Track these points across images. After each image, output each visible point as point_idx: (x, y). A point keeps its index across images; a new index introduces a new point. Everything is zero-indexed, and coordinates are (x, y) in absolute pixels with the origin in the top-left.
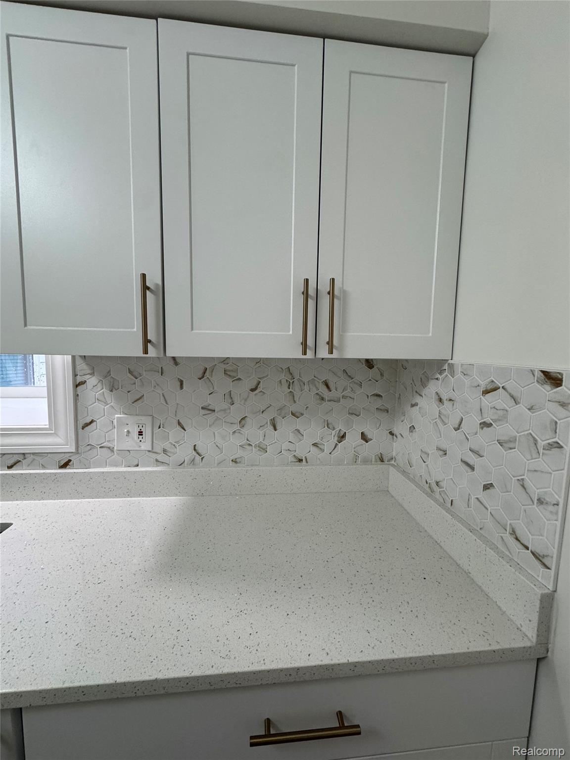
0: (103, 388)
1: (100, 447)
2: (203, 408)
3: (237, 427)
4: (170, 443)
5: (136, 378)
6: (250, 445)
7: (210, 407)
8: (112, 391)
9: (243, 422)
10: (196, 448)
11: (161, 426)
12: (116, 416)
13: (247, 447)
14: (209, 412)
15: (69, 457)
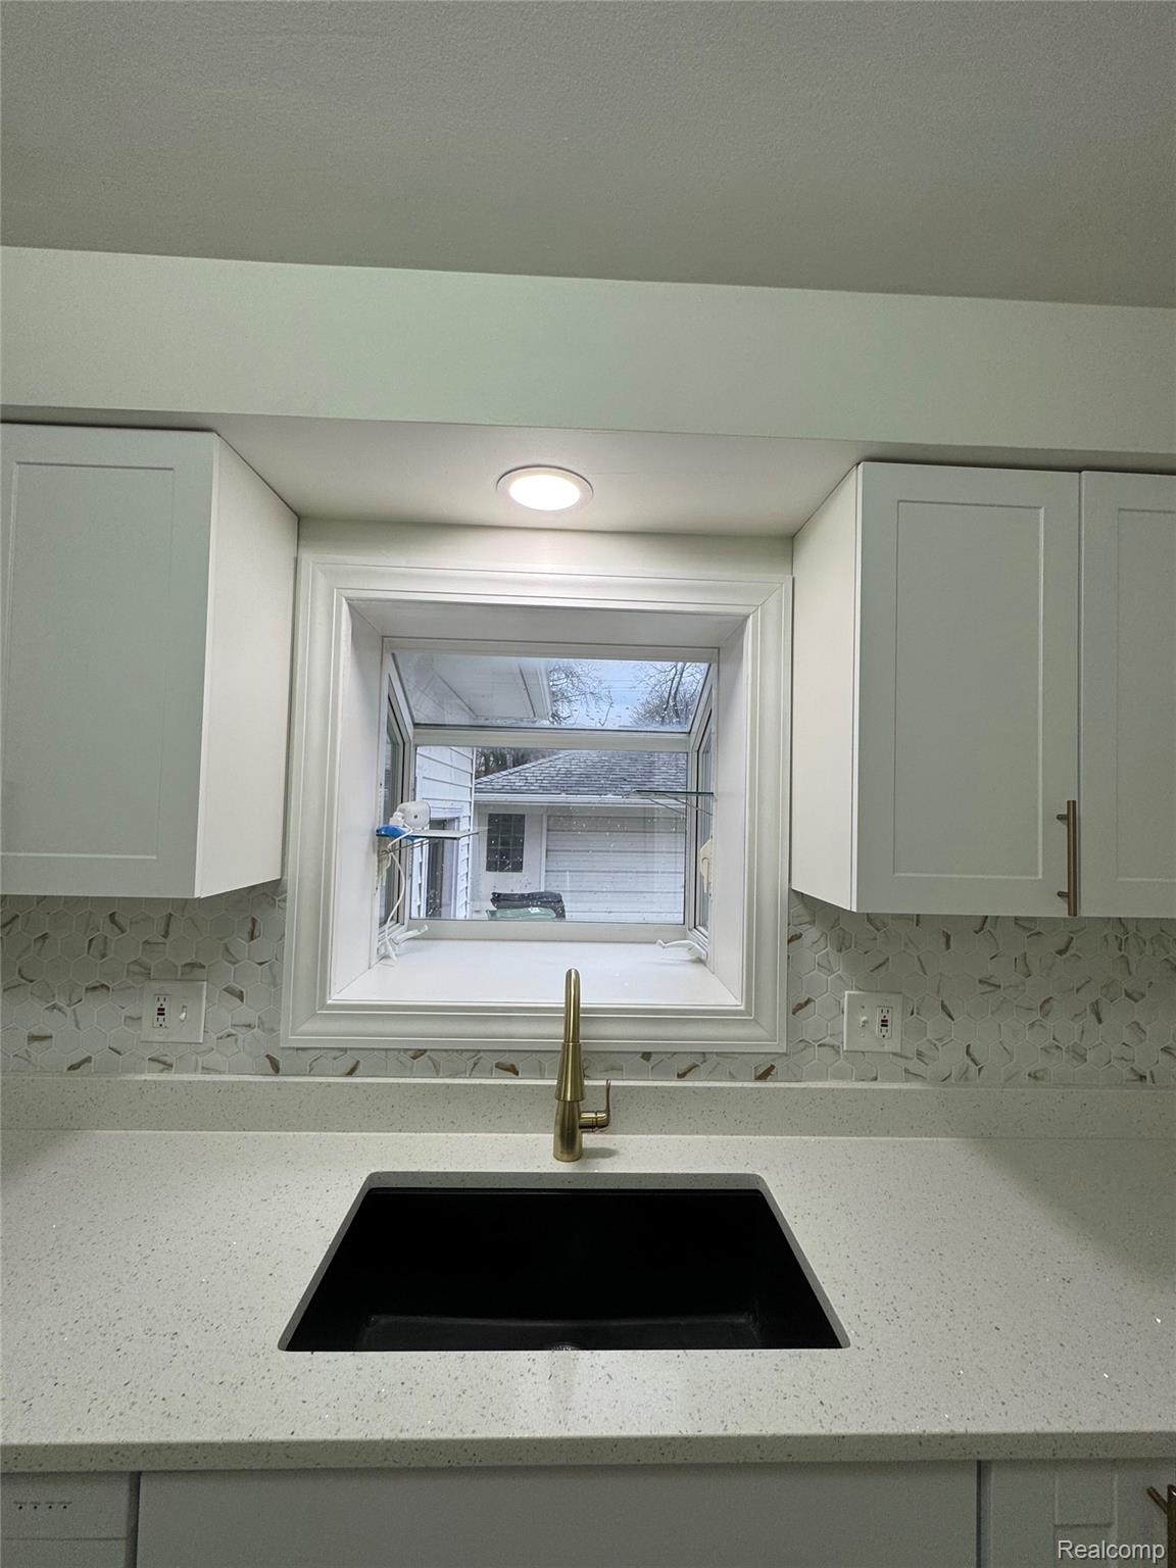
0: (826, 947)
1: (820, 1045)
2: (980, 981)
3: (1036, 1016)
4: (928, 1040)
5: (878, 930)
6: (1058, 1047)
7: (992, 981)
8: (840, 951)
9: (1047, 1006)
10: (971, 1050)
11: (915, 1011)
12: (846, 992)
13: (1053, 1050)
14: (992, 988)
15: (773, 1060)
